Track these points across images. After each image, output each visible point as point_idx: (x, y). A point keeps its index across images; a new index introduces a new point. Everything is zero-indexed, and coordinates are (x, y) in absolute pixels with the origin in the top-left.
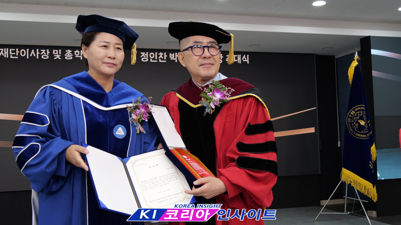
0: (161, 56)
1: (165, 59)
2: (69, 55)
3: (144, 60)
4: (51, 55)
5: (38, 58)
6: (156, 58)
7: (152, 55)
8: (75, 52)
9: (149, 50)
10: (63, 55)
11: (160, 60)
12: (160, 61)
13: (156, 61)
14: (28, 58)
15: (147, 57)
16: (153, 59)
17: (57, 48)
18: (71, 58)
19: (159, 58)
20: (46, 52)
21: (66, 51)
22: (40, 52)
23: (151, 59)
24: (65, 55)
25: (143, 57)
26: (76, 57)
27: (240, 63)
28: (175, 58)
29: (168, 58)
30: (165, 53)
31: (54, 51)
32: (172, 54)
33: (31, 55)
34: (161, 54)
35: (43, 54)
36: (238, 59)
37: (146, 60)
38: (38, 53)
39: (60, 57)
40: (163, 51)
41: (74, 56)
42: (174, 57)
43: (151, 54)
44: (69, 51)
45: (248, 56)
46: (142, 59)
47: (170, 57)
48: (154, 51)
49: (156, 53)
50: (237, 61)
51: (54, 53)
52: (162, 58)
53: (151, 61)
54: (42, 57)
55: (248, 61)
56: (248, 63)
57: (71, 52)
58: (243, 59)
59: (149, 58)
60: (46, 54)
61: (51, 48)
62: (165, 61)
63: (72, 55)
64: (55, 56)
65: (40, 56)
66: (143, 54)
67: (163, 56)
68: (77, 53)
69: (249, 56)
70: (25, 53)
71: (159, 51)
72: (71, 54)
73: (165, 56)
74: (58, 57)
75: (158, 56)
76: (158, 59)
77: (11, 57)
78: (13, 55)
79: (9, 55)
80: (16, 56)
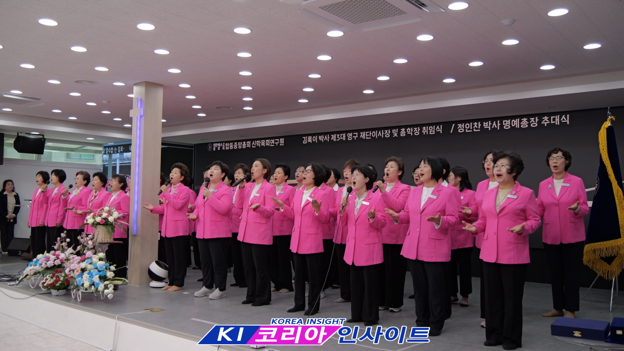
0: (476, 126)
4: (391, 134)
5: (383, 137)
6: (471, 128)
7: (467, 126)
8: (407, 130)
9: (465, 122)
10: (399, 134)
12: (475, 130)
13: (471, 131)
14: (377, 138)
15: (463, 128)
16: (468, 129)
17: (395, 127)
18: (405, 135)
20: (388, 132)
21: (401, 129)
22: (384, 132)
24: (401, 133)
25: (460, 128)
26: (408, 133)
27: (558, 124)
28: (488, 126)
29: (482, 126)
30: (479, 123)
31: (393, 130)
32: (486, 122)
33: (379, 136)
34: (475, 124)
35: (386, 134)
36: (556, 120)
38: (383, 133)
40: (477, 120)
41: (406, 133)
42: (487, 125)
43: (467, 124)
44: (403, 130)
45: (568, 116)
46: (459, 131)
47: (484, 126)
48: (469, 121)
49: (471, 123)
50: (555, 123)
51: (393, 132)
53: (467, 131)
54: (386, 136)
55: (568, 121)
56: (568, 123)
58: (562, 120)
59: (465, 129)
60: (388, 134)
61: (391, 128)
64: (394, 134)
65: (384, 135)
66: (460, 125)
67: (478, 125)
68: (409, 131)
70: (375, 134)
71: (473, 121)
73: (480, 125)
74: (396, 135)
75: (473, 126)
76: (473, 129)
77: (367, 138)
78: (368, 137)
79: (366, 137)
80: (370, 137)
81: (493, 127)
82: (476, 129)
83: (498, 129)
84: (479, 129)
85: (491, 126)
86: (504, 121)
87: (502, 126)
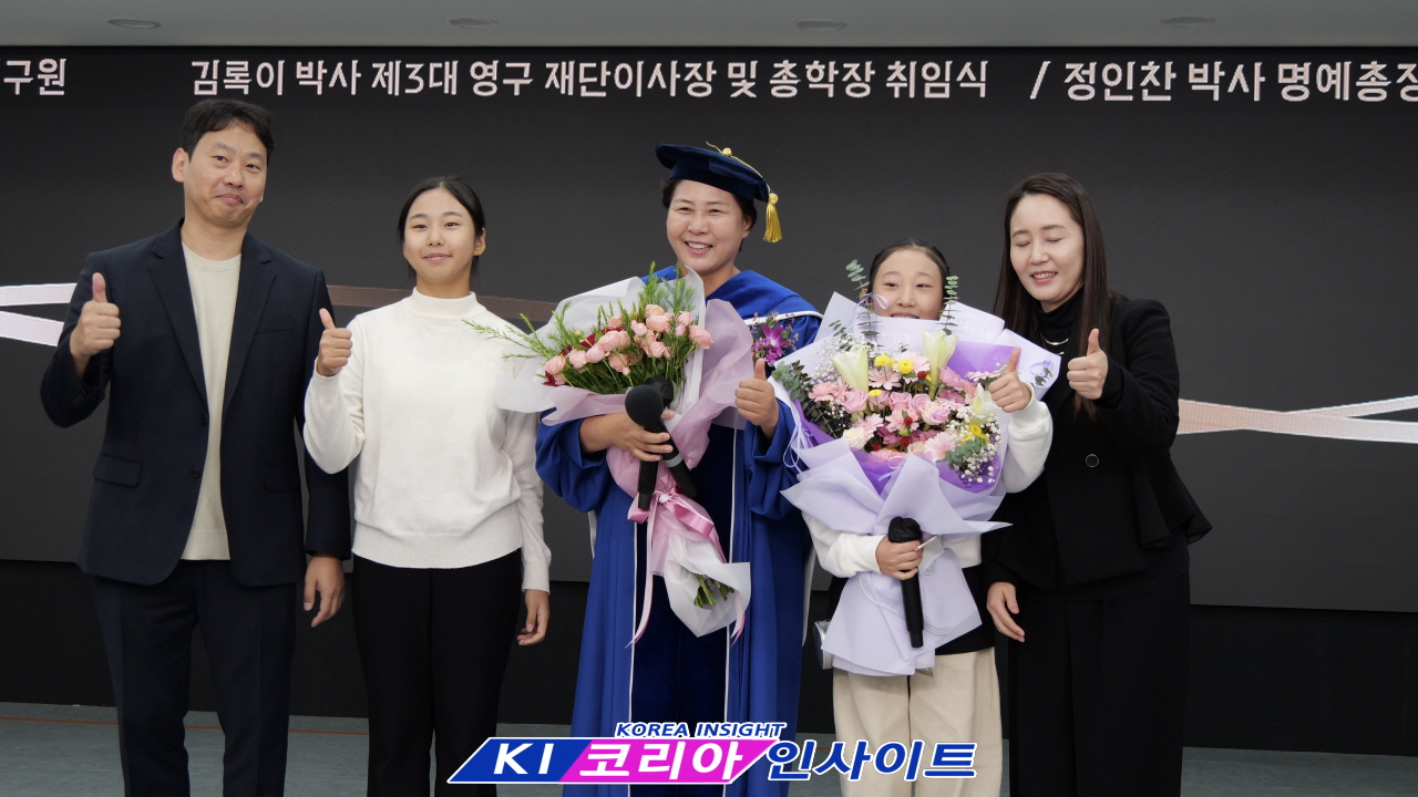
0: (1151, 78)
1: (1168, 87)
2: (784, 82)
3: (1078, 92)
4: (722, 83)
5: (673, 94)
6: (1130, 87)
7: (1112, 74)
8: (810, 68)
9: (1102, 55)
10: (762, 84)
11: (1145, 91)
12: (1146, 96)
13: (1130, 98)
14: (639, 94)
15: (1092, 80)
16: (1114, 91)
17: (745, 53)
18: (795, 91)
19: (1144, 83)
20: (703, 71)
21: (777, 65)
22: (683, 71)
23: (1108, 91)
24: (772, 82)
25: (1075, 81)
26: (811, 86)
28: (1211, 81)
29: (1181, 82)
30: (1169, 65)
31: (731, 66)
32: (1199, 66)
33: (650, 86)
34: (1151, 67)
35: (694, 79)
37: (1085, 92)
38: (675, 76)
39: (751, 89)
40: (1160, 54)
41: (803, 85)
42: (1205, 80)
43: (1107, 68)
44: (787, 66)
46: (1071, 92)
47: (1192, 79)
48: (1121, 54)
49: (1131, 65)
51: (731, 74)
52: (1157, 83)
53: (1108, 96)
54: (690, 90)
57: (793, 70)
59: (1100, 86)
60: (705, 80)
61: (722, 55)
62: (1168, 98)
63: (796, 82)
64: (734, 84)
65: (682, 85)
66: (1075, 69)
67: (1160, 75)
68: (815, 73)
70: (630, 77)
71: (1142, 54)
72: (793, 75)
73: (1170, 76)
74: (745, 88)
75: (1139, 75)
76: (1137, 91)
77: (584, 93)
78: (590, 87)
79: (577, 86)
80: (601, 89)
81: (1231, 89)
82: (1153, 90)
83: (1257, 98)
84: (1163, 92)
85: (1225, 82)
86: (1282, 67)
87: (1271, 87)
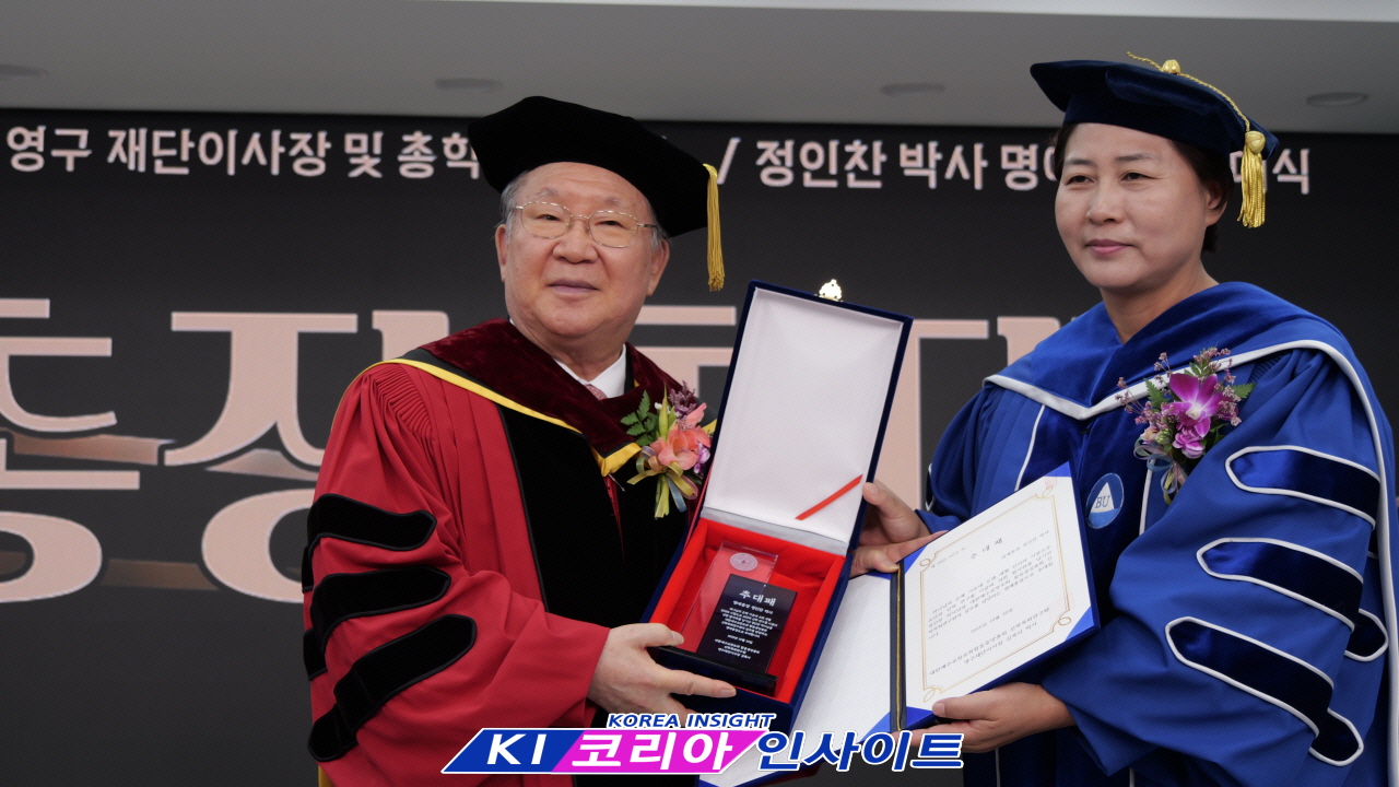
0: (857, 160)
1: (877, 171)
2: (416, 160)
3: (773, 176)
4: (338, 159)
5: (275, 170)
6: (833, 170)
7: (812, 156)
8: (448, 142)
9: (799, 132)
10: (389, 161)
11: (851, 177)
12: (852, 182)
13: (833, 184)
14: (231, 171)
15: (789, 162)
16: (816, 175)
17: (365, 123)
18: (429, 171)
19: (849, 166)
20: (313, 144)
21: (406, 138)
22: (287, 143)
23: (807, 176)
24: (401, 158)
25: (769, 163)
26: (450, 164)
28: (926, 165)
29: (892, 166)
30: (877, 145)
31: (349, 138)
32: (912, 146)
33: (246, 160)
34: (857, 148)
35: (301, 154)
37: (782, 176)
38: (277, 149)
39: (376, 167)
40: (867, 132)
41: (440, 163)
42: (919, 162)
43: (807, 147)
44: (419, 139)
45: (1304, 154)
46: (765, 177)
47: (904, 162)
48: (821, 132)
49: (833, 145)
51: (349, 149)
52: (864, 167)
53: (808, 181)
54: (297, 167)
55: (1304, 181)
56: (1305, 189)
57: (428, 145)
58: (1277, 170)
59: (798, 169)
60: (316, 154)
61: (337, 125)
62: (877, 185)
63: (431, 159)
64: (353, 161)
65: (286, 161)
66: (769, 148)
67: (868, 157)
68: (455, 149)
69: (1310, 157)
70: (218, 150)
71: (846, 132)
72: (427, 151)
73: (879, 158)
74: (367, 166)
75: (844, 157)
76: (841, 176)
77: (159, 168)
78: (168, 161)
79: (150, 159)
80: (182, 164)
81: (949, 174)
82: (860, 175)
83: (978, 185)
84: (872, 177)
85: (942, 166)
86: (1006, 150)
87: (995, 173)
